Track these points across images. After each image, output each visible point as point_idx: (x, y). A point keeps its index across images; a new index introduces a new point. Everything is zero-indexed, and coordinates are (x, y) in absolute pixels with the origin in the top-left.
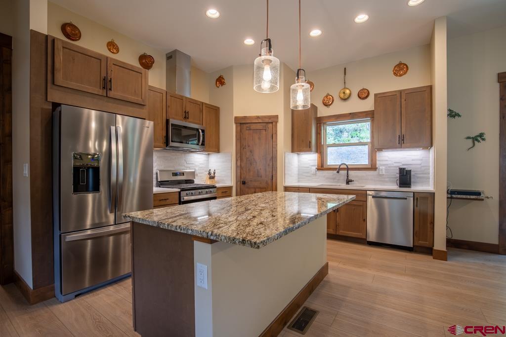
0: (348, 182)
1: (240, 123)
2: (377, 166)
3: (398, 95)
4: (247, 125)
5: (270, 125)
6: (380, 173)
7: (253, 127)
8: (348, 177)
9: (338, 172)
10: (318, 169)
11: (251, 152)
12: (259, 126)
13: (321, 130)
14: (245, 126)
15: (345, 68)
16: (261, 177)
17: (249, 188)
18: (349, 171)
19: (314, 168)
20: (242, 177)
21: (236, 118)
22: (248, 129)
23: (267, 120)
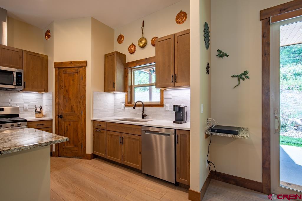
0: (144, 116)
1: (58, 68)
2: (164, 103)
3: (172, 38)
4: (64, 69)
5: (81, 69)
6: (166, 110)
7: (68, 70)
8: (143, 112)
9: (134, 108)
10: (126, 106)
11: (67, 91)
12: (73, 70)
13: (127, 74)
14: (62, 70)
15: (143, 22)
16: (74, 112)
17: (64, 121)
18: (144, 107)
19: (123, 105)
20: (60, 112)
21: (55, 63)
22: (64, 72)
23: (78, 65)
